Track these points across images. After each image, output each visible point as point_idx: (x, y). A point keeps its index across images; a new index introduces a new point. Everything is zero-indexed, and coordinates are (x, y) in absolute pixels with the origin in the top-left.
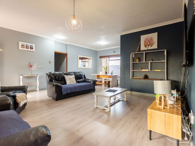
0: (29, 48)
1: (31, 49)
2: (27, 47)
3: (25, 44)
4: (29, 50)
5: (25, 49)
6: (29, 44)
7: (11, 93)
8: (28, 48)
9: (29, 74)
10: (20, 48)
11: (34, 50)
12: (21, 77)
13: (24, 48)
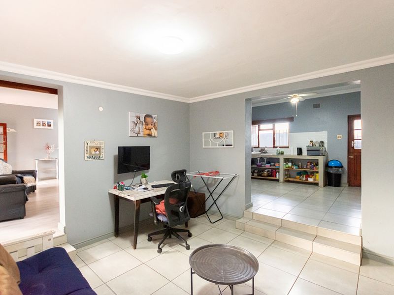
0: (47, 125)
1: (48, 126)
2: (44, 124)
3: (41, 121)
4: (46, 127)
5: (41, 127)
6: (46, 121)
7: (19, 175)
8: (45, 126)
9: (46, 158)
10: (35, 126)
11: (52, 127)
12: (37, 161)
13: (40, 125)
